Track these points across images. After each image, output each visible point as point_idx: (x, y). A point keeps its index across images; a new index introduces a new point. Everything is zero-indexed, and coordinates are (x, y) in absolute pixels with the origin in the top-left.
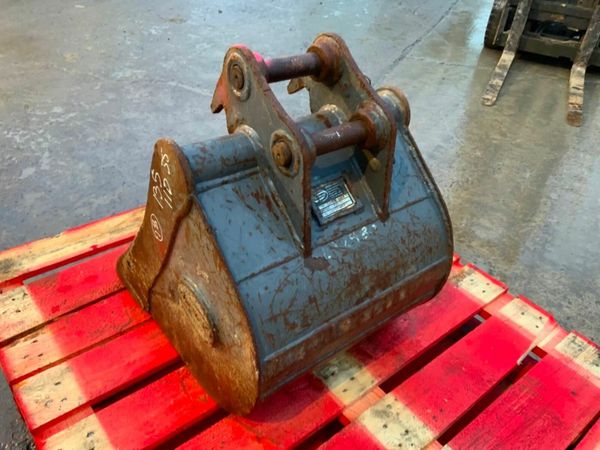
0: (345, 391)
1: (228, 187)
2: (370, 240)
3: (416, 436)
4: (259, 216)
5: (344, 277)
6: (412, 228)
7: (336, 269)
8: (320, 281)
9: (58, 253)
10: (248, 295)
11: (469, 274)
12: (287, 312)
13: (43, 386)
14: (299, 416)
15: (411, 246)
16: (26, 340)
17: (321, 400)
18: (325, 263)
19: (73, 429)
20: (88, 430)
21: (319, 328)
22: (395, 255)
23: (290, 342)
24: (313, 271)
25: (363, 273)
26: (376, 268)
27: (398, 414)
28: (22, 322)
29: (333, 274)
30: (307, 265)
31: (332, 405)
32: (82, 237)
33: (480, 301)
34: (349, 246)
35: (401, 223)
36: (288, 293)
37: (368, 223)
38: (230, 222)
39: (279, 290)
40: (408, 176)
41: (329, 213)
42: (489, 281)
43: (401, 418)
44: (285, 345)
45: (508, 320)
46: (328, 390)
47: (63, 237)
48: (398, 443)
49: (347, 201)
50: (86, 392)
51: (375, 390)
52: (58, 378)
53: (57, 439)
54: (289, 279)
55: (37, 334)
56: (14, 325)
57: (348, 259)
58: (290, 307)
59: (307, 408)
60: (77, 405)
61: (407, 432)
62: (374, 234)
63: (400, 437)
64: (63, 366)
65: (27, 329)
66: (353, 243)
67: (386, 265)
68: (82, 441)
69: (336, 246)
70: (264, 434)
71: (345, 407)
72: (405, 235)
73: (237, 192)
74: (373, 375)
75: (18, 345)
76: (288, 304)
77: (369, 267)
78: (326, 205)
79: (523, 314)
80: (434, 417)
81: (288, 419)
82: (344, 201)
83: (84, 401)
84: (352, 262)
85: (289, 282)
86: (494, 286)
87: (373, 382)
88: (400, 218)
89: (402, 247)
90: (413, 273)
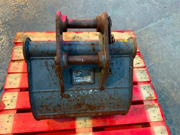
0: (80, 123)
1: (44, 60)
2: (91, 95)
4: (50, 73)
6: (112, 96)
7: (72, 100)
8: (64, 101)
9: (40, 38)
10: (35, 97)
11: (155, 107)
12: (48, 106)
13: (13, 78)
14: (62, 123)
15: (109, 102)
16: (17, 63)
17: (72, 122)
18: (69, 97)
19: (12, 93)
20: (14, 96)
21: (60, 113)
22: (100, 103)
23: (47, 113)
24: (63, 98)
25: (84, 104)
26: (90, 104)
28: (19, 57)
29: (71, 101)
30: (61, 95)
31: (74, 125)
32: (48, 36)
33: (150, 119)
34: (81, 94)
35: (108, 93)
36: (50, 101)
37: (94, 89)
38: (39, 72)
39: (47, 99)
40: (123, 77)
41: (78, 81)
42: (160, 114)
44: (46, 113)
45: (154, 132)
46: (76, 120)
47: (44, 34)
49: (89, 79)
50: (20, 85)
51: (90, 128)
52: (17, 77)
53: (7, 94)
54: (52, 97)
55: (20, 62)
56: (17, 57)
57: (78, 98)
58: (50, 105)
59: (66, 122)
60: (16, 87)
62: (94, 93)
64: (20, 75)
65: (19, 59)
66: (84, 93)
67: (94, 104)
68: (11, 98)
69: (76, 92)
70: (50, 122)
71: (76, 128)
72: (108, 98)
73: (46, 63)
74: (92, 124)
75: (15, 63)
76: (49, 104)
77: (87, 103)
78: (79, 78)
79: (161, 133)
81: (59, 122)
82: (87, 78)
83: (18, 87)
84: (80, 99)
85: (52, 98)
86: (160, 117)
87: (90, 126)
88: (109, 91)
89: (104, 101)
90: (107, 109)
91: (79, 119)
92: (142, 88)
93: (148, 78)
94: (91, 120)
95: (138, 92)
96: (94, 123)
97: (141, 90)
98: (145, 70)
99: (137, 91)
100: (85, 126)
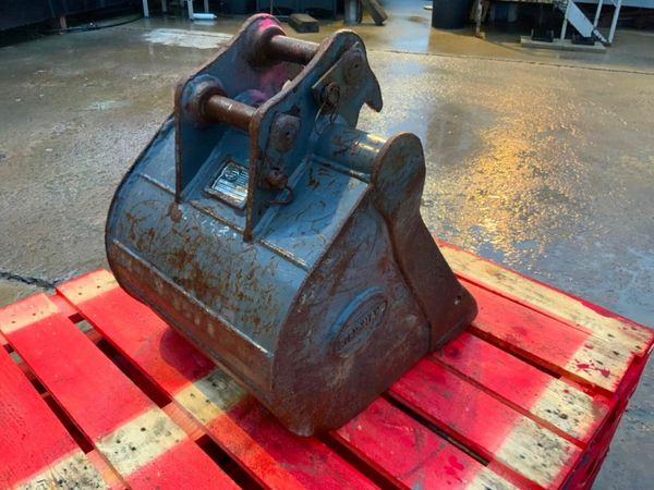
0: (192, 395)
2: (219, 241)
3: (127, 457)
5: (176, 244)
6: (257, 274)
7: (179, 231)
8: (165, 226)
12: (137, 222)
18: (179, 218)
22: (222, 277)
25: (190, 259)
26: (201, 268)
27: (157, 442)
29: (175, 232)
30: (171, 207)
34: (203, 227)
35: (255, 258)
37: (233, 228)
41: (221, 190)
43: (152, 445)
46: (193, 382)
48: (121, 440)
49: (241, 196)
57: (192, 233)
61: (134, 449)
62: (228, 241)
63: (128, 442)
66: (209, 228)
67: (209, 275)
69: (198, 216)
71: (172, 396)
72: (246, 272)
74: (214, 420)
76: (140, 218)
80: (148, 479)
82: (240, 193)
84: (192, 240)
85: (153, 204)
87: (204, 420)
88: (259, 256)
89: (233, 277)
90: (228, 319)
91: (203, 387)
92: (482, 482)
93: (550, 478)
94: (222, 413)
95: (450, 478)
96: (220, 422)
97: (470, 481)
98: (568, 448)
99: (450, 472)
100: (194, 411)
